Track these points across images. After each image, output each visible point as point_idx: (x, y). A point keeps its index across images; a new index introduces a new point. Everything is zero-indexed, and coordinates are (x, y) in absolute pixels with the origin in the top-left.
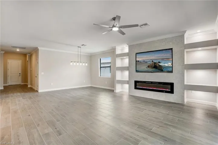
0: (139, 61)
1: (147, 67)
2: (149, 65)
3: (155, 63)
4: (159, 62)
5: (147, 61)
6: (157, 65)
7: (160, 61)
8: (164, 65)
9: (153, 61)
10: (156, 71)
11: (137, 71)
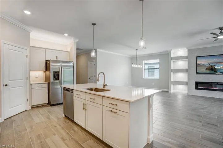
0: (199, 64)
1: (206, 69)
2: (207, 67)
3: (211, 66)
4: (215, 66)
5: (206, 64)
6: (213, 68)
7: (215, 64)
8: (218, 68)
9: (210, 65)
10: (212, 73)
11: (197, 73)
